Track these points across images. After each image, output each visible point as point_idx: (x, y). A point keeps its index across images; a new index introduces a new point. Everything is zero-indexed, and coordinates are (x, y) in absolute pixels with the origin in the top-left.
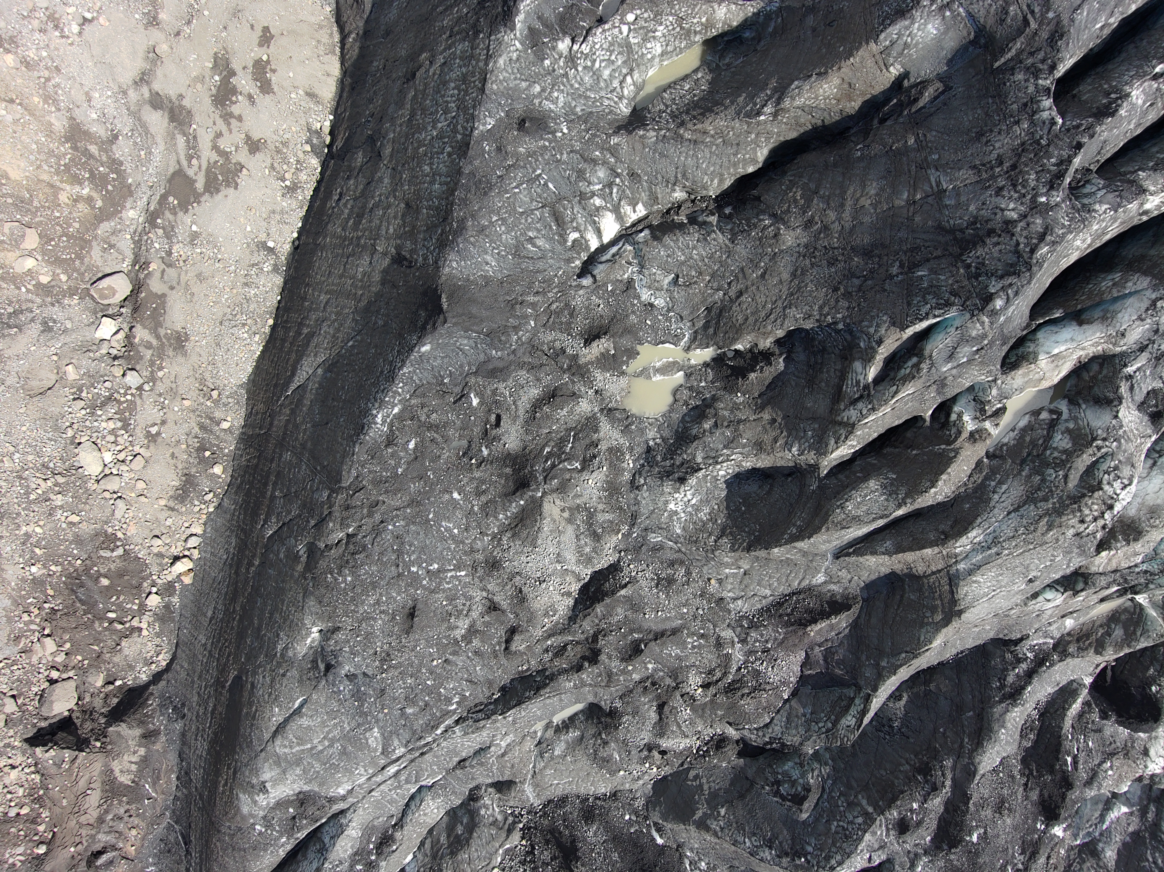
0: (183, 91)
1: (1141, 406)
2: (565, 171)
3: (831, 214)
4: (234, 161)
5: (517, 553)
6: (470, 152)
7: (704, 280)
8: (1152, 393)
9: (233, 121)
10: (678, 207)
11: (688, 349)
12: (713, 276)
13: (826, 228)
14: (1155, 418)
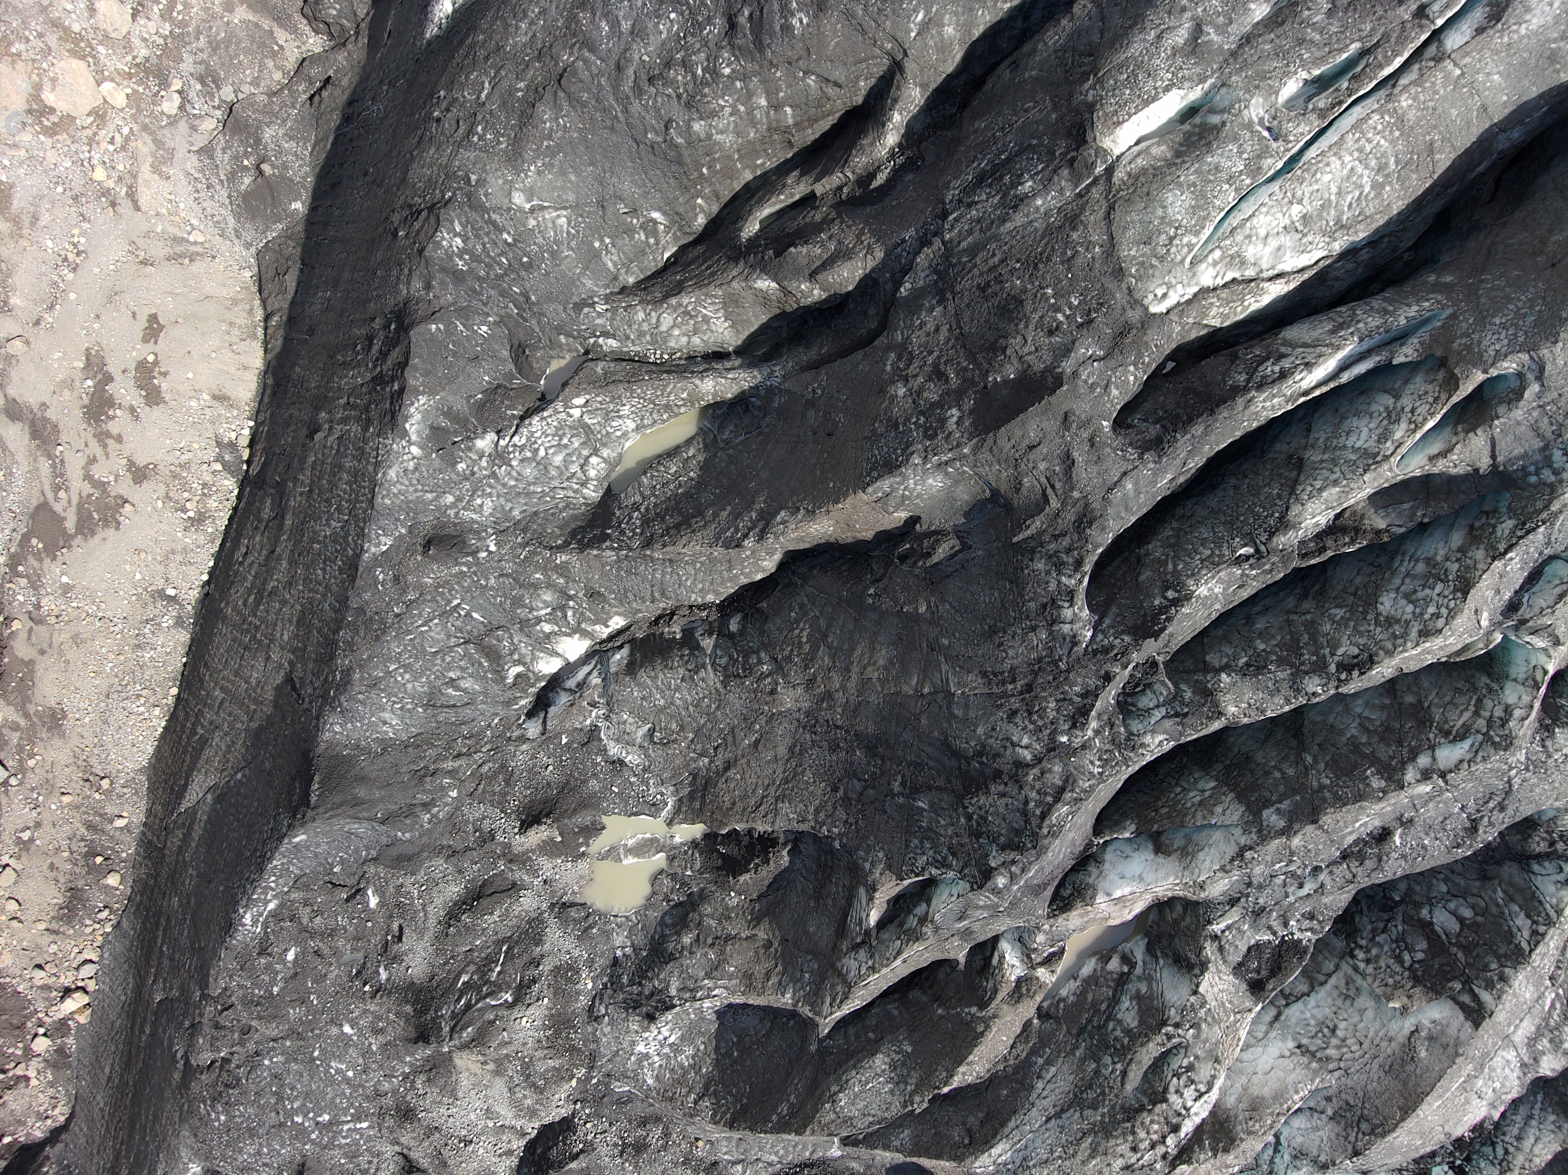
0: (46, 399)
1: (1238, 969)
2: (495, 598)
3: (836, 678)
4: (113, 494)
5: (432, 1102)
6: (358, 581)
7: (686, 738)
8: (1256, 949)
9: (110, 442)
10: (668, 616)
11: (670, 823)
12: (697, 733)
13: (829, 695)
14: (1256, 988)
